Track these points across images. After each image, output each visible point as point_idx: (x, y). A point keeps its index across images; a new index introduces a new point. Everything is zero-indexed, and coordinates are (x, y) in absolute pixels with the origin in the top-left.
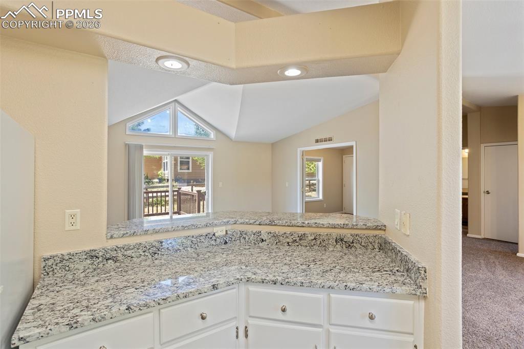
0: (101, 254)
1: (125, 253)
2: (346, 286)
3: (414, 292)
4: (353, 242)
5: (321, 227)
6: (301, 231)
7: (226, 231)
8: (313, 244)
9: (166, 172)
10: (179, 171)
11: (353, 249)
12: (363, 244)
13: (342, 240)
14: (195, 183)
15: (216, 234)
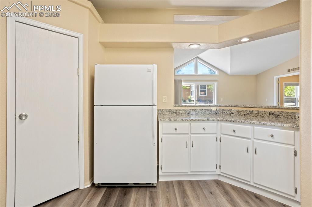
0: (172, 111)
1: (179, 112)
2: (260, 123)
3: (292, 126)
4: (279, 115)
5: (261, 108)
6: (251, 109)
7: (217, 109)
8: (257, 115)
9: (192, 96)
10: (200, 96)
11: (279, 118)
12: (285, 116)
13: (273, 114)
14: (209, 102)
15: (212, 110)
